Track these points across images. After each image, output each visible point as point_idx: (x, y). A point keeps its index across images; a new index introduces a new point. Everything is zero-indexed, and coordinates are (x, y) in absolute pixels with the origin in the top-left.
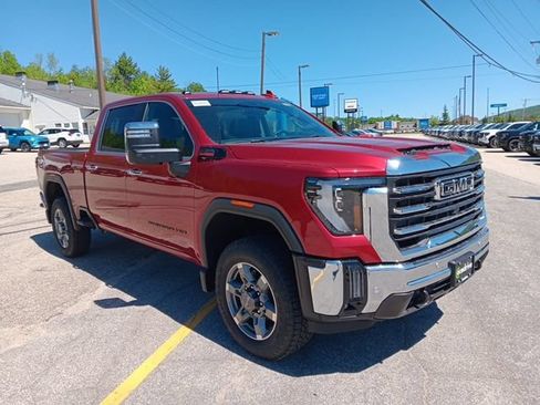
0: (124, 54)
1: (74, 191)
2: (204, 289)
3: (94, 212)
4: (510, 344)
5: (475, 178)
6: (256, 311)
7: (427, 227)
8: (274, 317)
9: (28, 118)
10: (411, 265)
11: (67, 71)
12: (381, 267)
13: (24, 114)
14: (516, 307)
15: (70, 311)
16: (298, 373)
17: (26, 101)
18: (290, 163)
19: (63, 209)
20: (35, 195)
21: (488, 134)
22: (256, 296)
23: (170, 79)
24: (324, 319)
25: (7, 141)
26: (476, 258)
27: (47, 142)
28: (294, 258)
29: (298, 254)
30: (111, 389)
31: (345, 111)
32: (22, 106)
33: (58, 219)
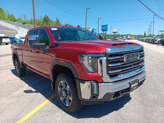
0: (46, 15)
1: (20, 56)
2: (52, 89)
3: (25, 63)
4: (151, 110)
5: (140, 55)
6: (66, 96)
7: (121, 70)
8: (71, 99)
9: (17, 34)
10: (114, 83)
11: (29, 20)
12: (104, 84)
13: (16, 33)
14: (156, 97)
15: (14, 94)
16: (78, 117)
17: (16, 29)
18: (76, 49)
19: (17, 62)
20: (11, 57)
21: (158, 40)
22: (66, 91)
23: (60, 22)
24: (85, 101)
25: (10, 41)
26: (140, 81)
27: (22, 41)
28: (76, 80)
29: (77, 79)
30: (19, 120)
31: (113, 32)
32: (15, 30)
33: (16, 65)
